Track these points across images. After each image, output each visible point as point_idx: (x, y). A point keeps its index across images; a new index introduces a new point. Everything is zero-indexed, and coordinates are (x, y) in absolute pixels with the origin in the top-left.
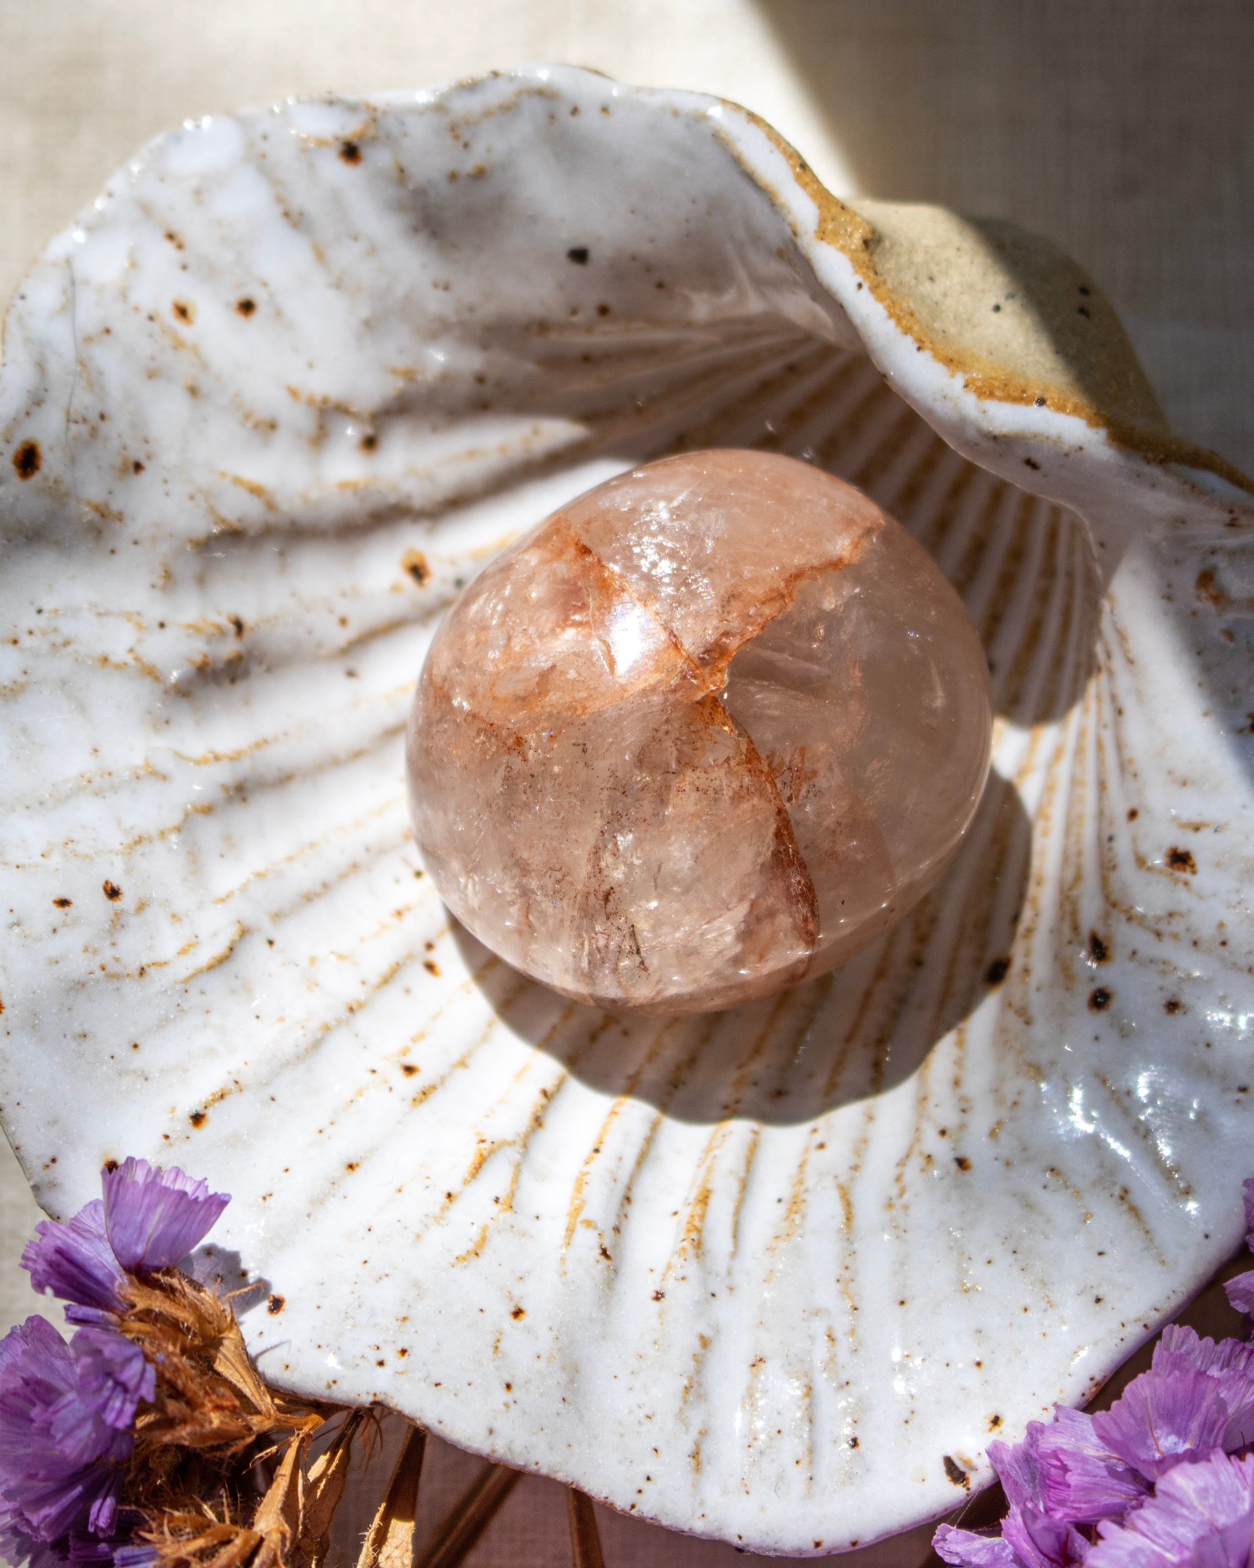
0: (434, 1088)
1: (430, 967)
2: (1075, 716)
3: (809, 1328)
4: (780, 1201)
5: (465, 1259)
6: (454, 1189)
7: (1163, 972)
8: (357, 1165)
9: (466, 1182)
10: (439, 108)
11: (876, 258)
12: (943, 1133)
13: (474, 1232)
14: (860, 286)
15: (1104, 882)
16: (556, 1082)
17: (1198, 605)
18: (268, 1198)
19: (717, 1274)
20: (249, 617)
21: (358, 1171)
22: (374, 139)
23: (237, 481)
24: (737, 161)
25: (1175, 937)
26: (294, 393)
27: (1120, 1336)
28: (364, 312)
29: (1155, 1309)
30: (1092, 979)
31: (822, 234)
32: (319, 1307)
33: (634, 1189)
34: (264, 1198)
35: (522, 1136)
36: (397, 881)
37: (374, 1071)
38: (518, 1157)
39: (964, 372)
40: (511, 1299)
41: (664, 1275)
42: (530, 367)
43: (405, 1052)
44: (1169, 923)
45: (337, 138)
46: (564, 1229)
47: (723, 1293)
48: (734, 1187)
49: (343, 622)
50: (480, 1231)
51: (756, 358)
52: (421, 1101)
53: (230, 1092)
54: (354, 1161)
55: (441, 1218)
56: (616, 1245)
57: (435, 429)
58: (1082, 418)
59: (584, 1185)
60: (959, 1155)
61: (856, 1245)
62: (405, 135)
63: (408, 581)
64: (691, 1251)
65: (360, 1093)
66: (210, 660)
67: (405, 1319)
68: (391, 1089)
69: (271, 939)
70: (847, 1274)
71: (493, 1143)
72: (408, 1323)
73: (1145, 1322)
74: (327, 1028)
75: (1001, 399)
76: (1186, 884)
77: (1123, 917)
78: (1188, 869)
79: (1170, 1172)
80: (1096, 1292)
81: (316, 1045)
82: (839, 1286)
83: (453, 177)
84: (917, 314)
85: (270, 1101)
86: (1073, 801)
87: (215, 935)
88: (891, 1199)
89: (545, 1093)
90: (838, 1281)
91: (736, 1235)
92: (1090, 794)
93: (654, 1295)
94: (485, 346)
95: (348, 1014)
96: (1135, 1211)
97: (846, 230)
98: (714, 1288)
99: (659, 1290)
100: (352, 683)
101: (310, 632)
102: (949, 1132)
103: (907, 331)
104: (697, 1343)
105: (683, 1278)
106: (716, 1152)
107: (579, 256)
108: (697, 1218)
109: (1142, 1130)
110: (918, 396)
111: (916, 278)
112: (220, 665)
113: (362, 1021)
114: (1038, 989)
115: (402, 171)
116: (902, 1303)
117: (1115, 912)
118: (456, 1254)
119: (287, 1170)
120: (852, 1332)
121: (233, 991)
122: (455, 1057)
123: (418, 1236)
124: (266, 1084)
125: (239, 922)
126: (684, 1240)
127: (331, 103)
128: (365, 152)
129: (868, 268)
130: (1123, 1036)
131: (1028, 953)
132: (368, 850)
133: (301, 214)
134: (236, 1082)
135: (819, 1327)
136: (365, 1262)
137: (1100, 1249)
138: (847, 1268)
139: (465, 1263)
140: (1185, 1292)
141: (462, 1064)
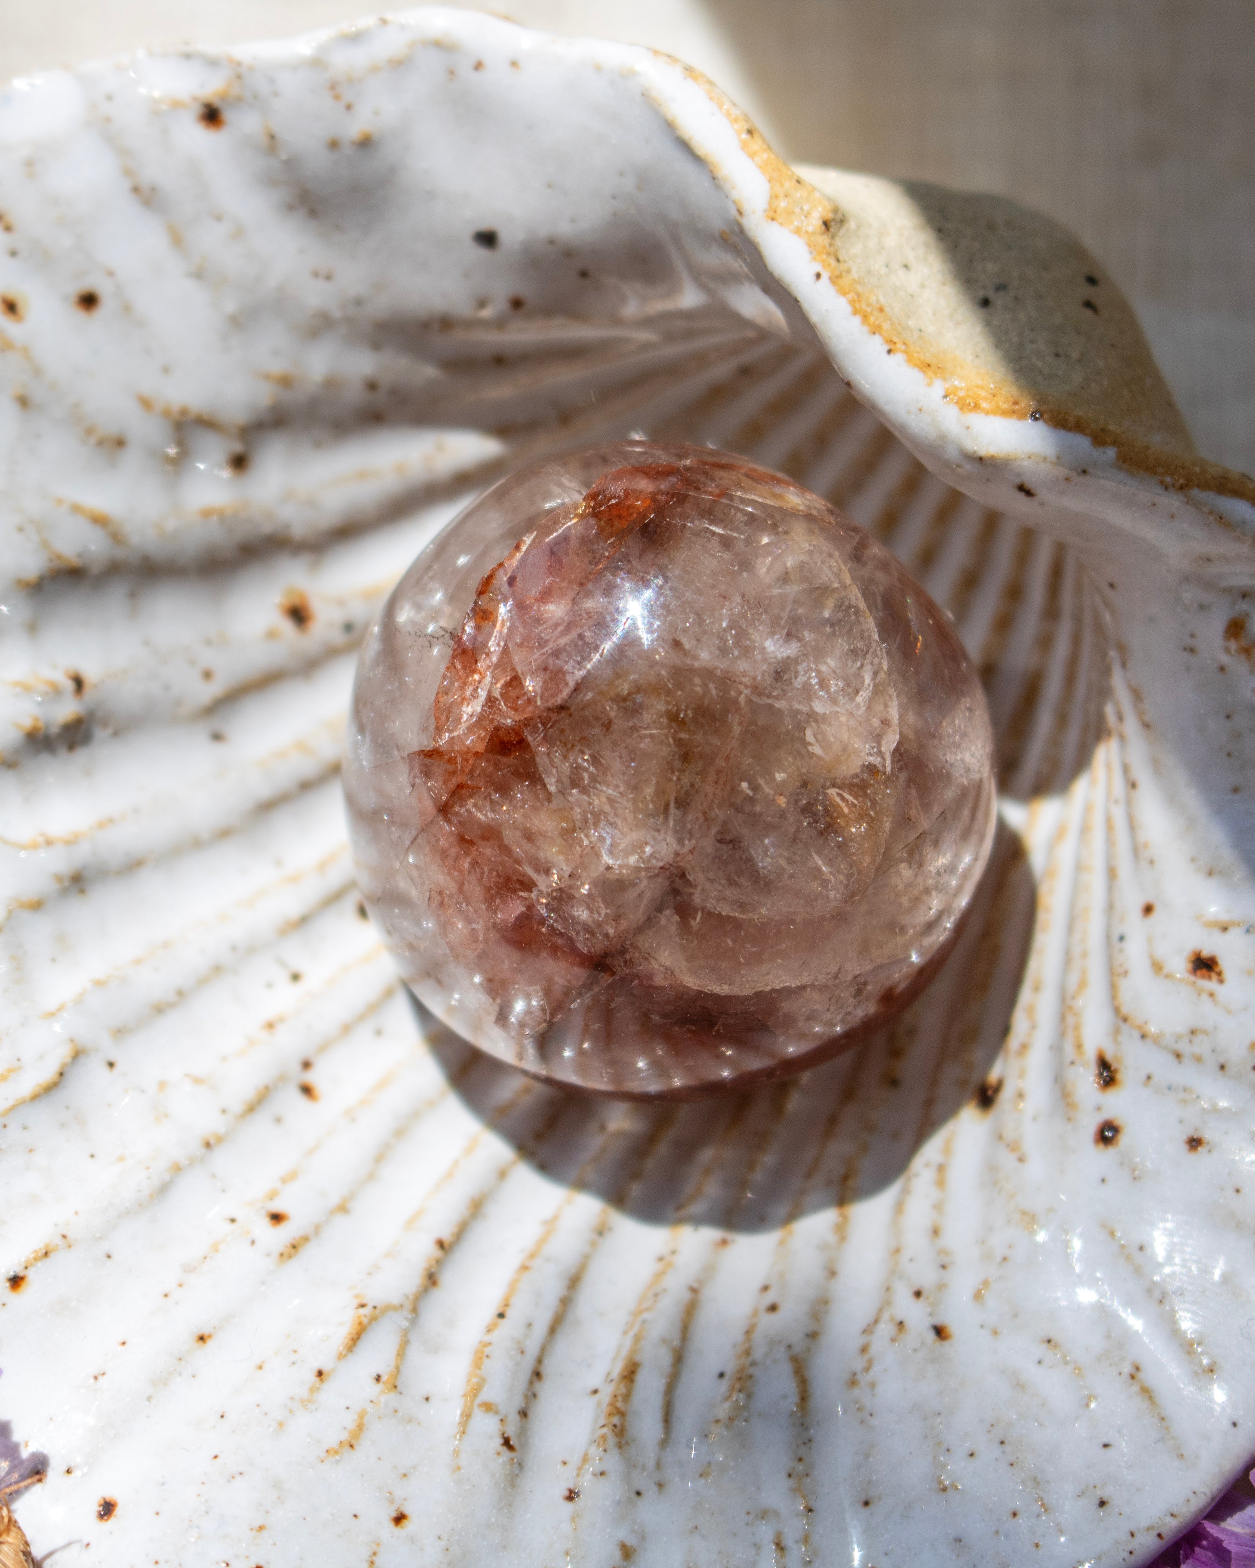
0: (306, 1239)
1: (307, 1090)
2: (1081, 787)
3: (753, 1534)
4: (721, 1375)
5: (336, 1452)
6: (326, 1367)
7: (1184, 1102)
8: (210, 1336)
9: (341, 1357)
10: (317, 63)
11: (838, 242)
12: (918, 1294)
13: (349, 1420)
14: (818, 276)
15: (1113, 989)
16: (455, 1230)
17: (1225, 659)
18: (100, 1378)
19: (644, 1468)
20: (91, 673)
21: (210, 1343)
22: (239, 99)
23: (76, 509)
24: (669, 126)
25: (1198, 1059)
26: (146, 403)
27: (1129, 1548)
28: (230, 306)
29: (1172, 1515)
30: (1099, 1109)
31: (772, 215)
32: (157, 1513)
33: (546, 1361)
34: (96, 1378)
35: (411, 1297)
36: (270, 985)
37: (233, 1220)
38: (405, 1324)
39: (945, 380)
40: (392, 1501)
41: (579, 1469)
42: (430, 372)
43: (272, 1195)
44: (1190, 1041)
45: (195, 99)
46: (458, 1412)
47: (650, 1492)
48: (666, 1359)
49: (207, 675)
50: (356, 1417)
51: (701, 359)
52: (290, 1257)
53: (56, 1248)
54: (205, 1331)
55: (309, 1401)
56: (523, 1432)
57: (318, 445)
58: (1086, 435)
59: (486, 1361)
60: (938, 1321)
61: (812, 1432)
62: (276, 94)
63: (287, 626)
64: (612, 1440)
65: (215, 1248)
66: (41, 724)
67: (261, 1528)
68: (253, 1242)
69: (112, 1058)
70: (800, 1467)
71: (375, 1307)
72: (265, 1533)
73: (1160, 1531)
74: (177, 1169)
75: (987, 413)
76: (1211, 995)
77: (1136, 1034)
78: (1214, 976)
79: (1191, 1345)
80: (1099, 1493)
81: (163, 1190)
82: (791, 1483)
83: (334, 145)
84: (887, 309)
85: (105, 1258)
86: (1077, 889)
87: (41, 1057)
88: (855, 1374)
89: (441, 1244)
90: (790, 1475)
91: (667, 1418)
92: (1097, 882)
93: (567, 1493)
94: (376, 346)
95: (203, 1150)
96: (1147, 1393)
97: (802, 209)
98: (639, 1485)
99: (572, 1487)
100: (219, 749)
101: (167, 688)
102: (924, 1294)
103: (875, 330)
104: (618, 1554)
105: (602, 1474)
106: (646, 1315)
107: (487, 239)
108: (620, 1399)
109: (1157, 1294)
110: (887, 408)
111: (887, 266)
112: (55, 730)
113: (220, 1159)
114: (1034, 1119)
115: (272, 137)
116: (866, 1503)
117: (1125, 1028)
118: (326, 1447)
119: (124, 1343)
120: (806, 1539)
121: (63, 1125)
122: (334, 1200)
123: (281, 1425)
124: (101, 1238)
125: (72, 1040)
126: (603, 1426)
127: (188, 56)
128: (227, 115)
129: (828, 254)
130: (1135, 1179)
131: (1022, 1075)
132: (234, 948)
133: (153, 189)
134: (64, 1237)
135: (765, 1532)
136: (216, 1457)
137: (1105, 1440)
138: (800, 1460)
139: (337, 1458)
140: (1209, 1494)
141: (343, 1209)
